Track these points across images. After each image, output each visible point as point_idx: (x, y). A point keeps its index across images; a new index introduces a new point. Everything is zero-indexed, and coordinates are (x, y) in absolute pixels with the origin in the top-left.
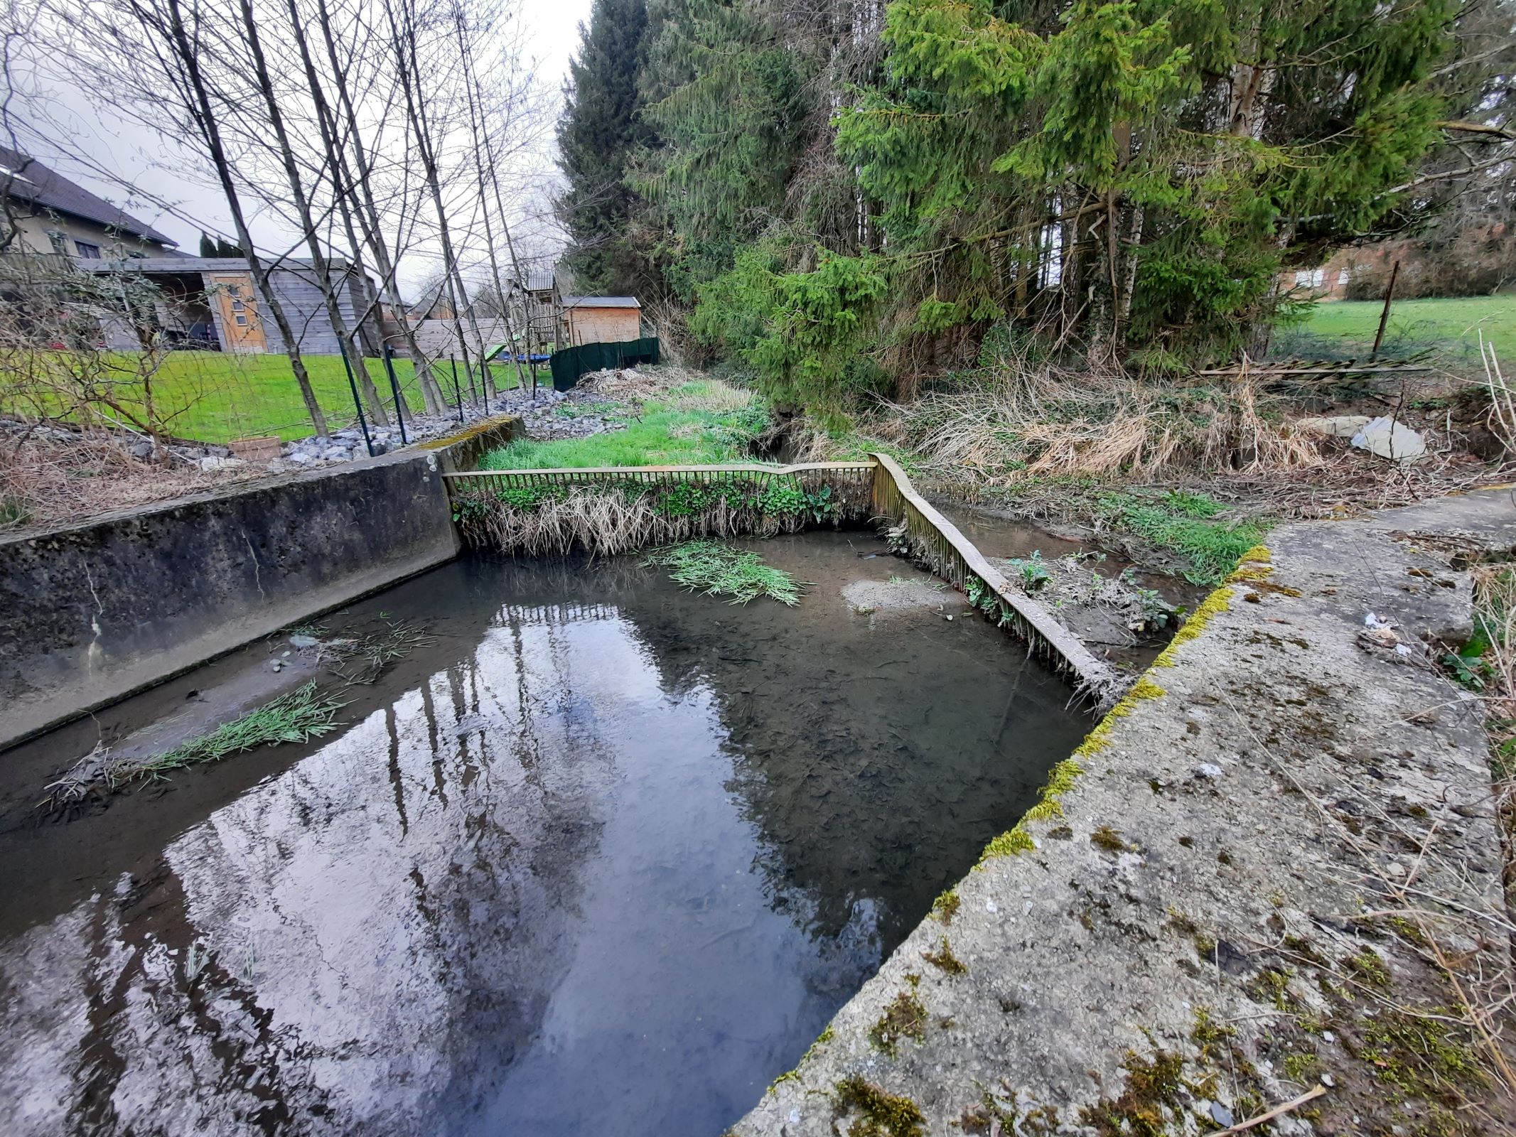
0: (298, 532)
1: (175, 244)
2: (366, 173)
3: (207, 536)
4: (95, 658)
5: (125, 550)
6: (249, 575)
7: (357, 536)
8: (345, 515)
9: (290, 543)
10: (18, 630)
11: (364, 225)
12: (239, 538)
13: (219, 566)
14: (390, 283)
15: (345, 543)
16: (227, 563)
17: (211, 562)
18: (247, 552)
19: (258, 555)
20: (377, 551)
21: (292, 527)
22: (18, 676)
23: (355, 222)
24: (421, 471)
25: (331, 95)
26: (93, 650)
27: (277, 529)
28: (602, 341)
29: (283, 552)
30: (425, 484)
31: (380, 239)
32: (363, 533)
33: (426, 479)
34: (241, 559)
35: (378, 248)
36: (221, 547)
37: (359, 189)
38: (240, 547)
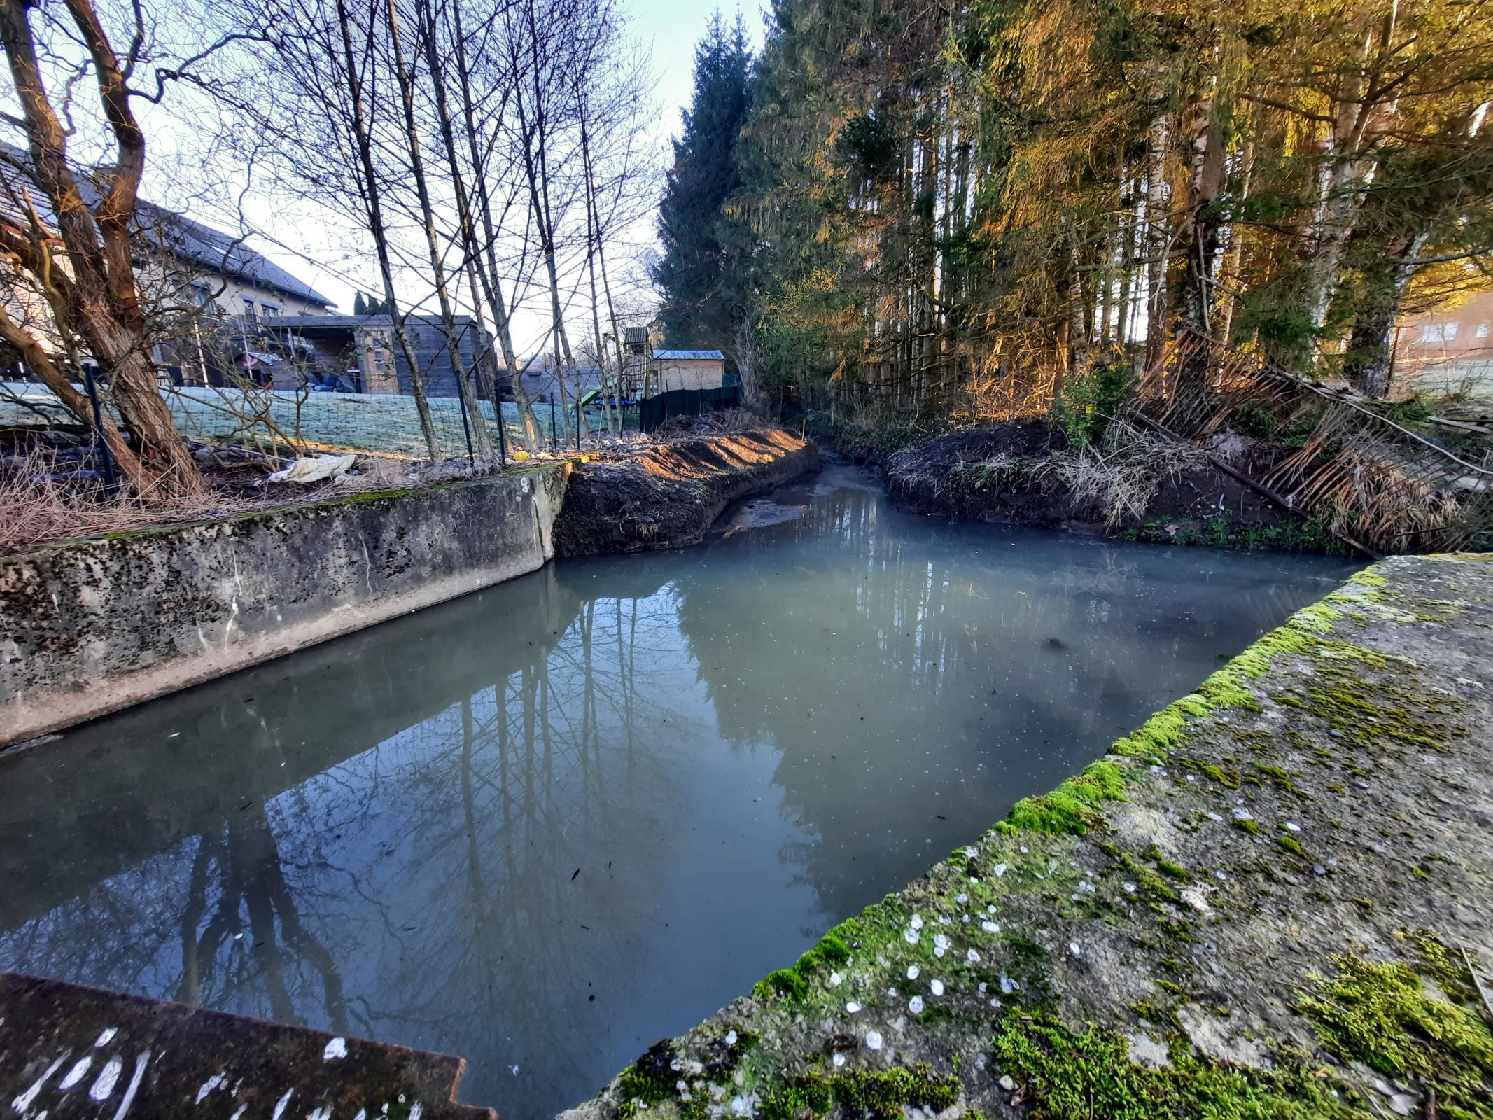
0: (406, 538)
1: (335, 306)
2: (491, 238)
3: (330, 535)
4: (231, 633)
5: (265, 542)
6: (361, 572)
7: (455, 545)
8: (446, 525)
9: (398, 548)
10: (177, 603)
11: (485, 283)
12: (357, 539)
13: (338, 562)
14: (503, 332)
15: (443, 551)
16: (344, 560)
17: (331, 558)
18: (362, 553)
19: (371, 556)
20: (472, 560)
21: (401, 533)
22: (171, 642)
23: (478, 281)
24: (515, 491)
25: (469, 179)
26: (230, 626)
27: (389, 535)
28: (687, 388)
29: (391, 554)
30: (517, 504)
31: (498, 294)
32: (460, 542)
33: (519, 499)
34: (355, 557)
35: (496, 304)
36: (341, 545)
37: (484, 257)
38: (357, 549)
